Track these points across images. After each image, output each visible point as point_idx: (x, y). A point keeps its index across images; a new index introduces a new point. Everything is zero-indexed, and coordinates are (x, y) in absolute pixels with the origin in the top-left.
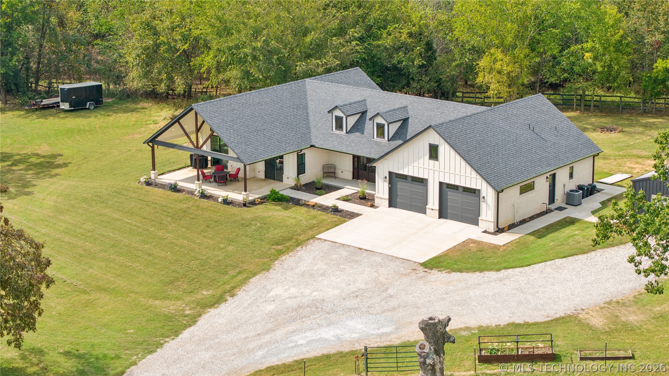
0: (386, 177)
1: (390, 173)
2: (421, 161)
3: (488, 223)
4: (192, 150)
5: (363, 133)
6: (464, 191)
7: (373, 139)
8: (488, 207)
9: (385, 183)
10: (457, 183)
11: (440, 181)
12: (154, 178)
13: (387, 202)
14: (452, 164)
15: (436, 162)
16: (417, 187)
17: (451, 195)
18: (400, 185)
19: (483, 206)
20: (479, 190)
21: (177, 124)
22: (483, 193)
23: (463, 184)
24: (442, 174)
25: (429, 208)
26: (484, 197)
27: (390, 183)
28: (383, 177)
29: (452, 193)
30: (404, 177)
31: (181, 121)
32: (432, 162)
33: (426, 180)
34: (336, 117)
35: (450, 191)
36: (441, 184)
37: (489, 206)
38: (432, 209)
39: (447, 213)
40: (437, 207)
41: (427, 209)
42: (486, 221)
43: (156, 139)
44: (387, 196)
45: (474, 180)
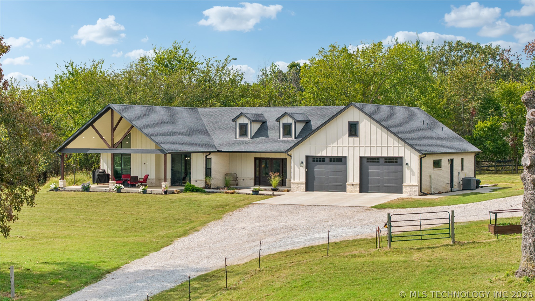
0: (302, 162)
1: (307, 157)
2: (340, 141)
3: (412, 188)
4: (107, 151)
5: (268, 137)
6: (386, 162)
7: (279, 140)
8: (411, 173)
9: (301, 168)
10: (379, 155)
11: (361, 155)
12: (62, 186)
13: (304, 186)
14: (373, 137)
15: (356, 139)
16: (335, 168)
17: (372, 168)
18: (318, 168)
19: (407, 172)
20: (402, 158)
21: (91, 127)
22: (407, 160)
23: (385, 155)
24: (362, 149)
25: (349, 185)
26: (407, 164)
27: (307, 167)
28: (299, 163)
29: (372, 166)
30: (321, 159)
31: (94, 124)
32: (351, 139)
33: (346, 157)
34: (240, 124)
35: (370, 165)
36: (361, 158)
37: (413, 172)
38: (353, 185)
39: (368, 187)
40: (357, 181)
41: (347, 186)
42: (410, 186)
43: (66, 148)
44: (303, 180)
45: (396, 149)
